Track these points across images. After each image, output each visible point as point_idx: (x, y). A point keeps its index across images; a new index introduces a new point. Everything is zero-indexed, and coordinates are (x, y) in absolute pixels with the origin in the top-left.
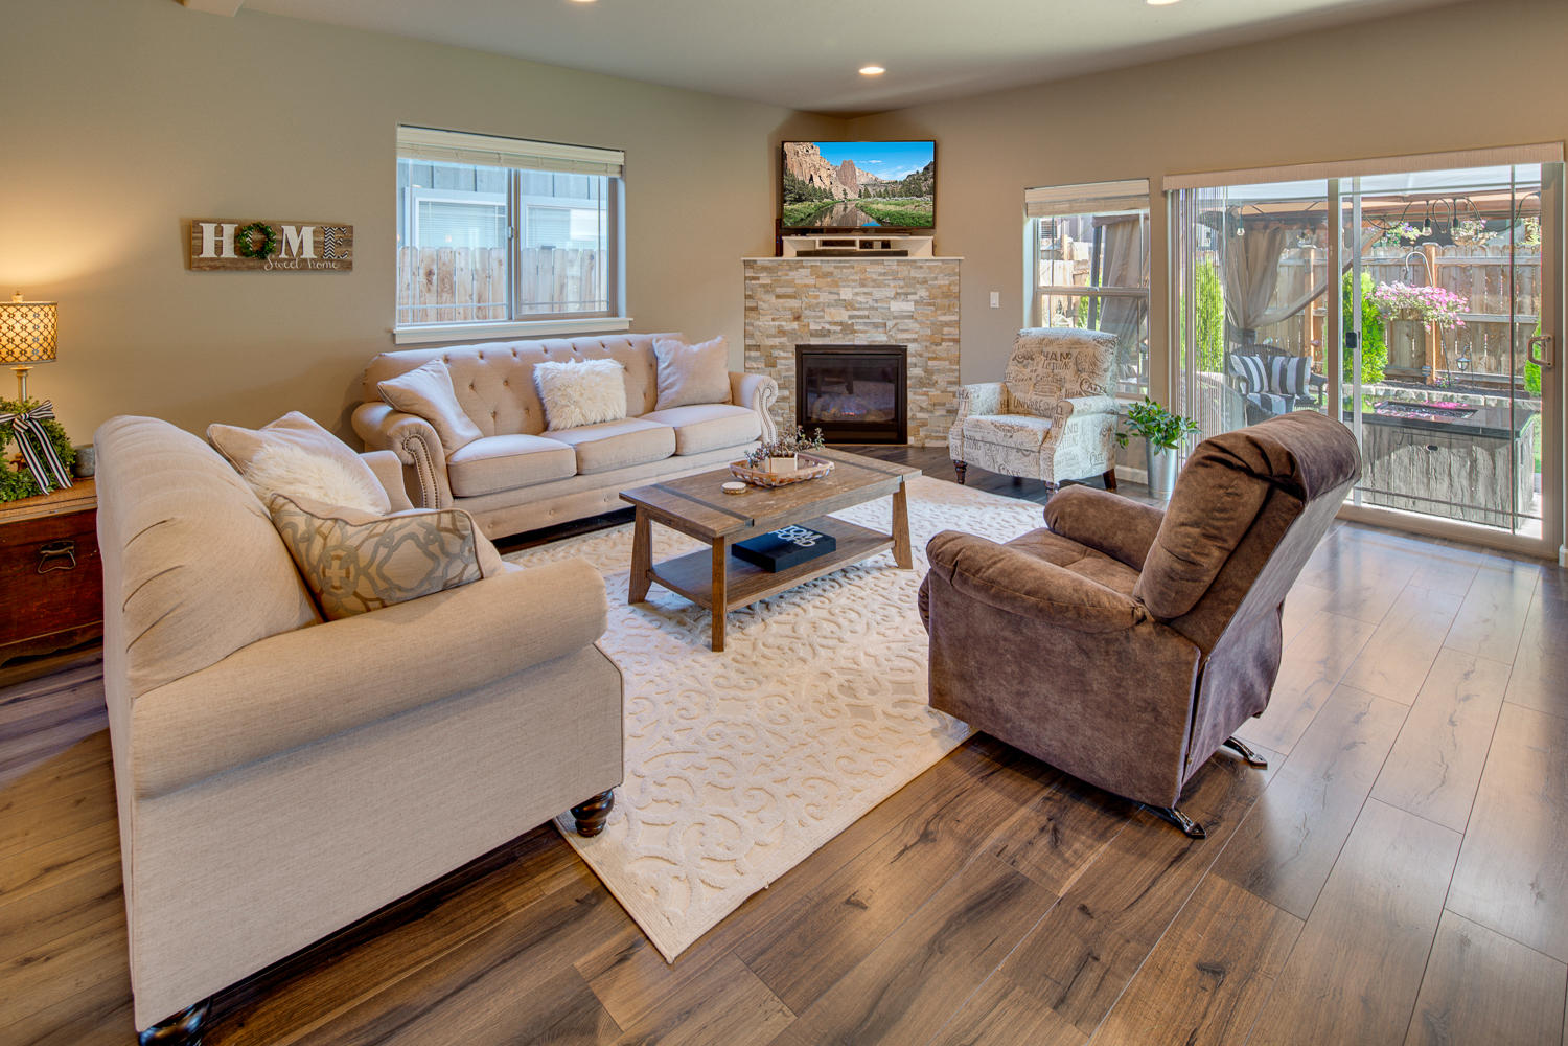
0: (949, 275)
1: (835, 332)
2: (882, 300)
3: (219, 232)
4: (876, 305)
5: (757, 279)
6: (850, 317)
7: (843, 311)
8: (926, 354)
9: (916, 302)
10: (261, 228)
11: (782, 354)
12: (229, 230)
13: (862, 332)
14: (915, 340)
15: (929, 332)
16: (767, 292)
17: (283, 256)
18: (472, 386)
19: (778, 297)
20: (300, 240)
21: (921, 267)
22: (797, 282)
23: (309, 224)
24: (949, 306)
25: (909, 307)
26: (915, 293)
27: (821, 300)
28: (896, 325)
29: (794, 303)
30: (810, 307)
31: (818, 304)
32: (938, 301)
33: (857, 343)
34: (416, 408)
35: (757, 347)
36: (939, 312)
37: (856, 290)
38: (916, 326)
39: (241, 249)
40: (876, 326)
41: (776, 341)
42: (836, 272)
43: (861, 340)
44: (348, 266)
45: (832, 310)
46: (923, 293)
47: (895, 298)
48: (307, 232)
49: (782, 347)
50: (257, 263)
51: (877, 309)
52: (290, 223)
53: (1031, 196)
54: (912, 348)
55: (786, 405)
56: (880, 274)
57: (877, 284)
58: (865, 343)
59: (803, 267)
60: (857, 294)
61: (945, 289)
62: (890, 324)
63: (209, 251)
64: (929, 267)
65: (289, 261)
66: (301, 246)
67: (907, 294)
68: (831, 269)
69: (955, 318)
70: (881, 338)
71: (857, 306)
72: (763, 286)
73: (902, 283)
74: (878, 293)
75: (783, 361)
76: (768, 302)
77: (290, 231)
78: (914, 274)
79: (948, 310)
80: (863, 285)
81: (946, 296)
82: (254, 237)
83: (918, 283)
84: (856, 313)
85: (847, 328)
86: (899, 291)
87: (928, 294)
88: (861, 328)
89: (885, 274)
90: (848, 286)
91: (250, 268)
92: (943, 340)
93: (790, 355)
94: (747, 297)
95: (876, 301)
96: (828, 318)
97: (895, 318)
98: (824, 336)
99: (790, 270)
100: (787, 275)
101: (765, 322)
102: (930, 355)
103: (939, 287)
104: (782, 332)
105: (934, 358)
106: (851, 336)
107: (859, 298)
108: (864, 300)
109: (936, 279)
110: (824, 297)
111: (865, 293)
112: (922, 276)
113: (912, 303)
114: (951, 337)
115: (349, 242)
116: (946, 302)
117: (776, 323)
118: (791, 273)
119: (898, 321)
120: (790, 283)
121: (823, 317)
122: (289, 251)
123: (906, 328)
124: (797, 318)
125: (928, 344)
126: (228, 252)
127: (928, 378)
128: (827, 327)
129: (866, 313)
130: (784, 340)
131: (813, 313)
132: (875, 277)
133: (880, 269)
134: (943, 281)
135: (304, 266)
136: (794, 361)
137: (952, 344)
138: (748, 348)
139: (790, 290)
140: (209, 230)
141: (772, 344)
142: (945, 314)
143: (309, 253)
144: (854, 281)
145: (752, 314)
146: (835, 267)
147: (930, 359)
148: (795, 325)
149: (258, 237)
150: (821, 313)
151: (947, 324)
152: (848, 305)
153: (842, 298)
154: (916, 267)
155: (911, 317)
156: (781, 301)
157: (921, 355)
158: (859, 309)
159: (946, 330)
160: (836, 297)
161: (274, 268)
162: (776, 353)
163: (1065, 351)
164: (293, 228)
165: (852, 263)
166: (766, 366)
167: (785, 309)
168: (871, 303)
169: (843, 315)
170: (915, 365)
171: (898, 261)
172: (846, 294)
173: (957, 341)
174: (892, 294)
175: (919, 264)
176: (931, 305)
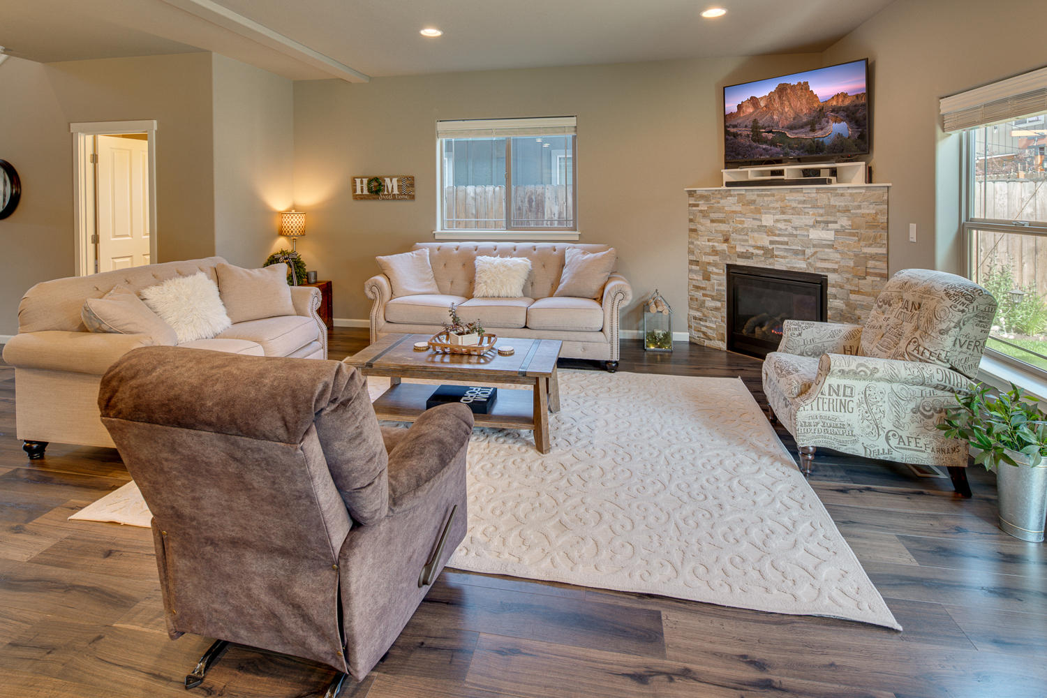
0: (876, 203)
1: (757, 255)
2: (801, 228)
3: (362, 182)
4: (795, 233)
5: (697, 205)
6: (772, 242)
7: (764, 236)
8: (848, 287)
9: (837, 231)
10: (376, 179)
11: (715, 270)
12: (365, 181)
13: (782, 257)
14: (834, 271)
15: (852, 264)
16: (704, 216)
17: (386, 193)
18: (445, 265)
19: (712, 221)
20: (392, 185)
21: (842, 195)
22: (726, 208)
23: (395, 177)
24: (875, 238)
25: (829, 235)
26: (836, 222)
27: (746, 226)
28: (815, 253)
29: (723, 227)
30: (736, 231)
31: (743, 229)
32: (863, 231)
33: (777, 267)
34: (386, 272)
35: (696, 262)
36: (862, 243)
37: (778, 217)
38: (838, 256)
39: (370, 190)
40: (796, 253)
41: (711, 259)
42: (759, 200)
43: (780, 265)
44: (413, 198)
45: (756, 235)
46: (844, 221)
47: (814, 226)
48: (395, 180)
49: (715, 265)
50: (376, 196)
51: (796, 236)
52: (388, 177)
53: (946, 106)
54: (832, 278)
55: (718, 314)
56: (800, 202)
57: (796, 212)
58: (784, 268)
59: (731, 196)
60: (777, 221)
61: (869, 219)
62: (809, 252)
63: (359, 192)
64: (851, 195)
65: (388, 195)
66: (392, 188)
67: (827, 223)
68: (754, 197)
69: (884, 251)
70: (800, 265)
71: (777, 232)
72: (701, 211)
73: (821, 211)
74: (798, 221)
75: (715, 277)
76: (704, 225)
77: (387, 180)
78: (835, 201)
79: (874, 242)
80: (783, 213)
81: (872, 225)
82: (374, 184)
83: (839, 211)
84: (777, 239)
85: (768, 253)
86: (819, 219)
87: (850, 223)
88: (781, 253)
89: (804, 202)
90: (770, 213)
91: (374, 199)
92: (867, 274)
93: (721, 271)
94: (691, 220)
95: (796, 228)
96: (752, 243)
97: (814, 246)
98: (748, 258)
99: (721, 198)
100: (719, 203)
101: (702, 242)
102: (853, 288)
103: (863, 216)
104: (715, 252)
105: (858, 292)
106: (771, 260)
107: (779, 225)
108: (784, 227)
109: (859, 207)
110: (749, 223)
111: (785, 221)
112: (843, 204)
113: (833, 232)
114: (877, 271)
115: (412, 185)
116: (871, 233)
117: (711, 244)
118: (722, 201)
119: (818, 249)
120: (720, 210)
121: (747, 241)
122: (388, 191)
123: (826, 257)
124: (726, 240)
125: (850, 276)
126: (366, 192)
127: (850, 313)
128: (751, 250)
129: (786, 239)
130: (717, 258)
131: (740, 237)
132: (794, 205)
133: (800, 197)
134: (869, 210)
135: (394, 198)
136: (725, 277)
137: (878, 279)
138: (691, 262)
139: (721, 216)
140: (358, 181)
141: (707, 260)
142: (870, 245)
143: (396, 192)
144: (774, 208)
145: (693, 235)
146: (758, 195)
147: (852, 292)
148: (725, 246)
149: (376, 184)
150: (746, 237)
151: (873, 257)
152: (770, 231)
153: (764, 224)
154: (837, 195)
155: (831, 246)
156: (715, 224)
157: (841, 287)
158: (779, 235)
159: (871, 263)
160: (758, 223)
161: (383, 199)
162: (710, 269)
163: (917, 300)
164: (389, 179)
165: (773, 192)
166: (704, 279)
167: (717, 231)
168: (790, 230)
169: (765, 241)
170: (835, 297)
171: (817, 188)
172: (768, 220)
173: (884, 276)
174: (811, 222)
175: (839, 191)
176: (854, 235)
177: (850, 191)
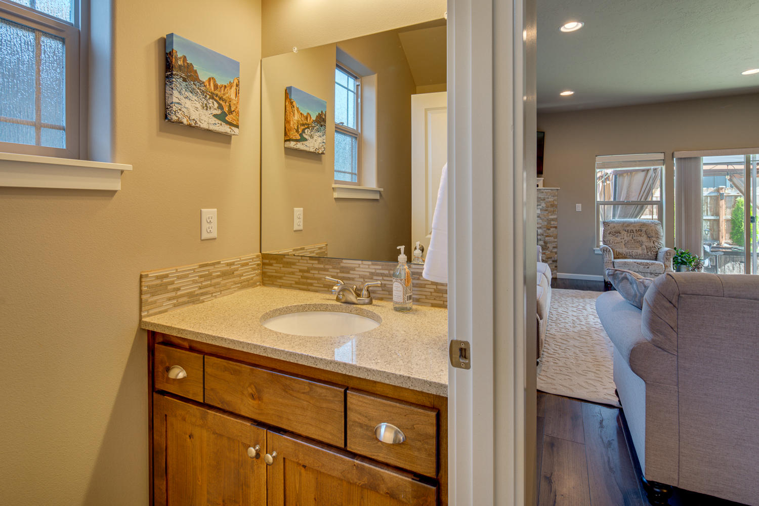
0: (554, 197)
8: (545, 234)
14: (540, 228)
15: (545, 223)
21: (543, 192)
24: (553, 211)
26: (540, 205)
32: (549, 209)
36: (549, 214)
38: (542, 220)
46: (543, 205)
54: (539, 231)
61: (552, 203)
64: (546, 192)
69: (555, 217)
79: (553, 212)
81: (552, 206)
83: (542, 200)
87: (545, 205)
92: (551, 227)
102: (546, 235)
103: (550, 202)
109: (548, 198)
112: (543, 197)
113: (540, 210)
114: (554, 226)
116: (552, 209)
125: (546, 229)
127: (546, 246)
134: (551, 199)
137: (555, 229)
142: (551, 215)
147: (547, 236)
151: (553, 220)
154: (541, 193)
155: (538, 216)
157: (542, 235)
159: (552, 222)
170: (540, 239)
173: (556, 227)
175: (542, 191)
176: (546, 210)
177: (545, 191)
